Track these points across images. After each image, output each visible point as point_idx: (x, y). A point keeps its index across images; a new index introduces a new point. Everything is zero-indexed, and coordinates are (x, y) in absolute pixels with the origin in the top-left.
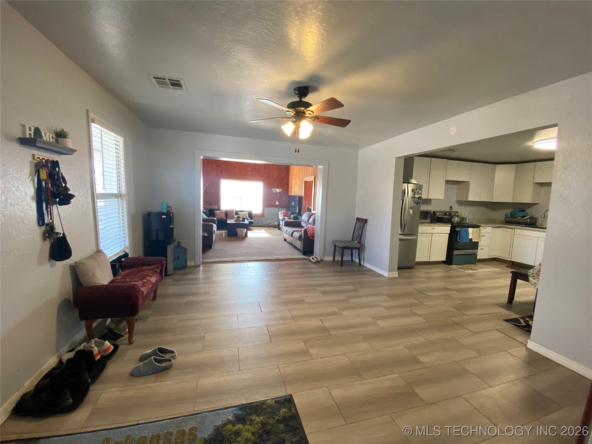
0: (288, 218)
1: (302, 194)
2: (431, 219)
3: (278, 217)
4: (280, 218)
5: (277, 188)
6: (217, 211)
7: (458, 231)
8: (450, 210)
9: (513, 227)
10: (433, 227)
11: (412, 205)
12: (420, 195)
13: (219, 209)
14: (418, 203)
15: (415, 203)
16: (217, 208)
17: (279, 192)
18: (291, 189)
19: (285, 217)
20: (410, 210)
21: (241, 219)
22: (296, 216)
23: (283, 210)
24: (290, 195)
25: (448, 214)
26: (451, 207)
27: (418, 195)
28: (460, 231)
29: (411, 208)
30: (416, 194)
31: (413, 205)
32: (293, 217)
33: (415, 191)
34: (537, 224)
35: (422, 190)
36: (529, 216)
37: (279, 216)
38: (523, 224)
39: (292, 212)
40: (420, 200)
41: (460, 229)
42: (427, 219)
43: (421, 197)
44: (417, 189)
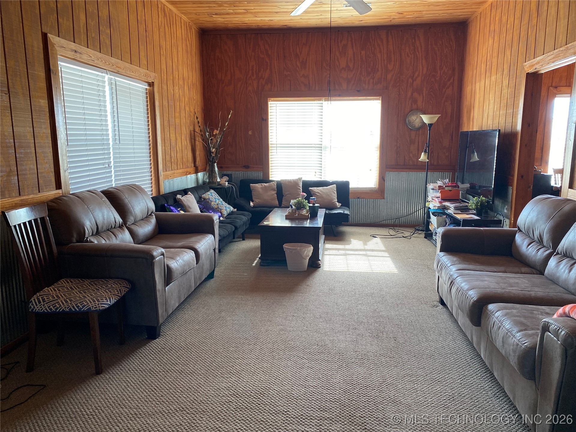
0: (456, 208)
1: (514, 124)
3: (425, 200)
4: (431, 206)
5: (424, 113)
6: (257, 185)
13: (266, 180)
16: (260, 175)
17: (430, 125)
18: (469, 112)
19: (447, 204)
21: (304, 212)
22: (488, 202)
23: (443, 178)
24: (465, 130)
32: (476, 205)
37: (429, 199)
39: (473, 187)
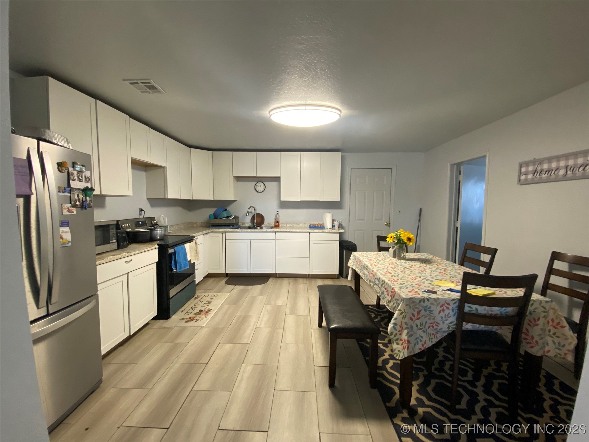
2: (117, 241)
7: (171, 254)
8: (140, 215)
9: (224, 230)
10: (128, 259)
11: (65, 212)
12: (86, 181)
14: (83, 206)
15: (75, 206)
20: (62, 229)
25: (140, 223)
26: (141, 210)
27: (80, 181)
28: (175, 252)
29: (63, 224)
30: (74, 180)
31: (69, 211)
33: (71, 169)
34: (239, 224)
35: (89, 169)
36: (234, 216)
38: (231, 226)
40: (90, 197)
41: (175, 250)
42: (109, 243)
43: (92, 190)
44: (74, 165)
